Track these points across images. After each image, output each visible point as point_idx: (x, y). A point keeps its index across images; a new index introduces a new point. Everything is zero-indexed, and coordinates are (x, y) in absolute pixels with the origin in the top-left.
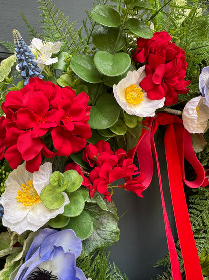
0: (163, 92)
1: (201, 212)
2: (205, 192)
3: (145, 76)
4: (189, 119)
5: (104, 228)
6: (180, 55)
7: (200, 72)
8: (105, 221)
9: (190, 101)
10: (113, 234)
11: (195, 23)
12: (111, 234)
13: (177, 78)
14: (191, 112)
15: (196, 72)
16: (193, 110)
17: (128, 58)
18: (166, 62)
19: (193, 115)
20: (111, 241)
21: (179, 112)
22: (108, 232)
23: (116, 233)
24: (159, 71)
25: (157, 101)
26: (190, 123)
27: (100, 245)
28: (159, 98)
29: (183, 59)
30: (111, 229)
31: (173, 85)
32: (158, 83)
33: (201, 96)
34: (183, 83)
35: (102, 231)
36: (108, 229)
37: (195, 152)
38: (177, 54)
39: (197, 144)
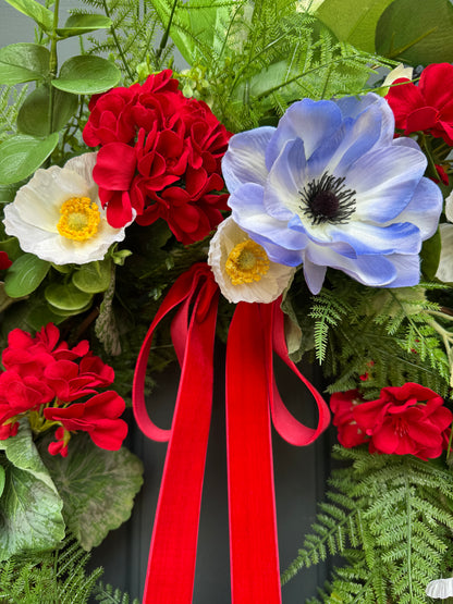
5: (36, 508)
8: (39, 494)
10: (52, 524)
12: (47, 523)
20: (50, 539)
23: (57, 523)
27: (30, 544)
30: (48, 513)
35: (32, 514)
36: (42, 511)
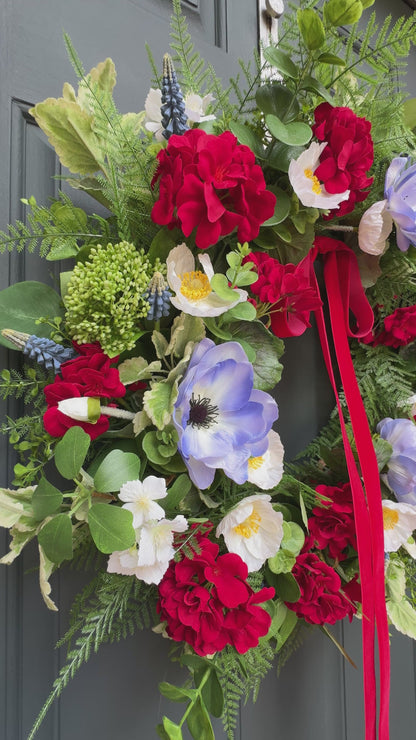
0: (347, 182)
2: (367, 351)
5: (264, 363)
8: (264, 355)
9: (373, 206)
10: (274, 371)
12: (272, 371)
14: (373, 217)
16: (377, 214)
17: (309, 130)
18: (355, 141)
19: (376, 222)
20: (270, 381)
21: (351, 228)
22: (269, 369)
23: (278, 369)
24: (345, 151)
28: (341, 191)
30: (273, 365)
32: (342, 169)
33: (385, 200)
35: (261, 367)
36: (268, 365)
37: (365, 288)
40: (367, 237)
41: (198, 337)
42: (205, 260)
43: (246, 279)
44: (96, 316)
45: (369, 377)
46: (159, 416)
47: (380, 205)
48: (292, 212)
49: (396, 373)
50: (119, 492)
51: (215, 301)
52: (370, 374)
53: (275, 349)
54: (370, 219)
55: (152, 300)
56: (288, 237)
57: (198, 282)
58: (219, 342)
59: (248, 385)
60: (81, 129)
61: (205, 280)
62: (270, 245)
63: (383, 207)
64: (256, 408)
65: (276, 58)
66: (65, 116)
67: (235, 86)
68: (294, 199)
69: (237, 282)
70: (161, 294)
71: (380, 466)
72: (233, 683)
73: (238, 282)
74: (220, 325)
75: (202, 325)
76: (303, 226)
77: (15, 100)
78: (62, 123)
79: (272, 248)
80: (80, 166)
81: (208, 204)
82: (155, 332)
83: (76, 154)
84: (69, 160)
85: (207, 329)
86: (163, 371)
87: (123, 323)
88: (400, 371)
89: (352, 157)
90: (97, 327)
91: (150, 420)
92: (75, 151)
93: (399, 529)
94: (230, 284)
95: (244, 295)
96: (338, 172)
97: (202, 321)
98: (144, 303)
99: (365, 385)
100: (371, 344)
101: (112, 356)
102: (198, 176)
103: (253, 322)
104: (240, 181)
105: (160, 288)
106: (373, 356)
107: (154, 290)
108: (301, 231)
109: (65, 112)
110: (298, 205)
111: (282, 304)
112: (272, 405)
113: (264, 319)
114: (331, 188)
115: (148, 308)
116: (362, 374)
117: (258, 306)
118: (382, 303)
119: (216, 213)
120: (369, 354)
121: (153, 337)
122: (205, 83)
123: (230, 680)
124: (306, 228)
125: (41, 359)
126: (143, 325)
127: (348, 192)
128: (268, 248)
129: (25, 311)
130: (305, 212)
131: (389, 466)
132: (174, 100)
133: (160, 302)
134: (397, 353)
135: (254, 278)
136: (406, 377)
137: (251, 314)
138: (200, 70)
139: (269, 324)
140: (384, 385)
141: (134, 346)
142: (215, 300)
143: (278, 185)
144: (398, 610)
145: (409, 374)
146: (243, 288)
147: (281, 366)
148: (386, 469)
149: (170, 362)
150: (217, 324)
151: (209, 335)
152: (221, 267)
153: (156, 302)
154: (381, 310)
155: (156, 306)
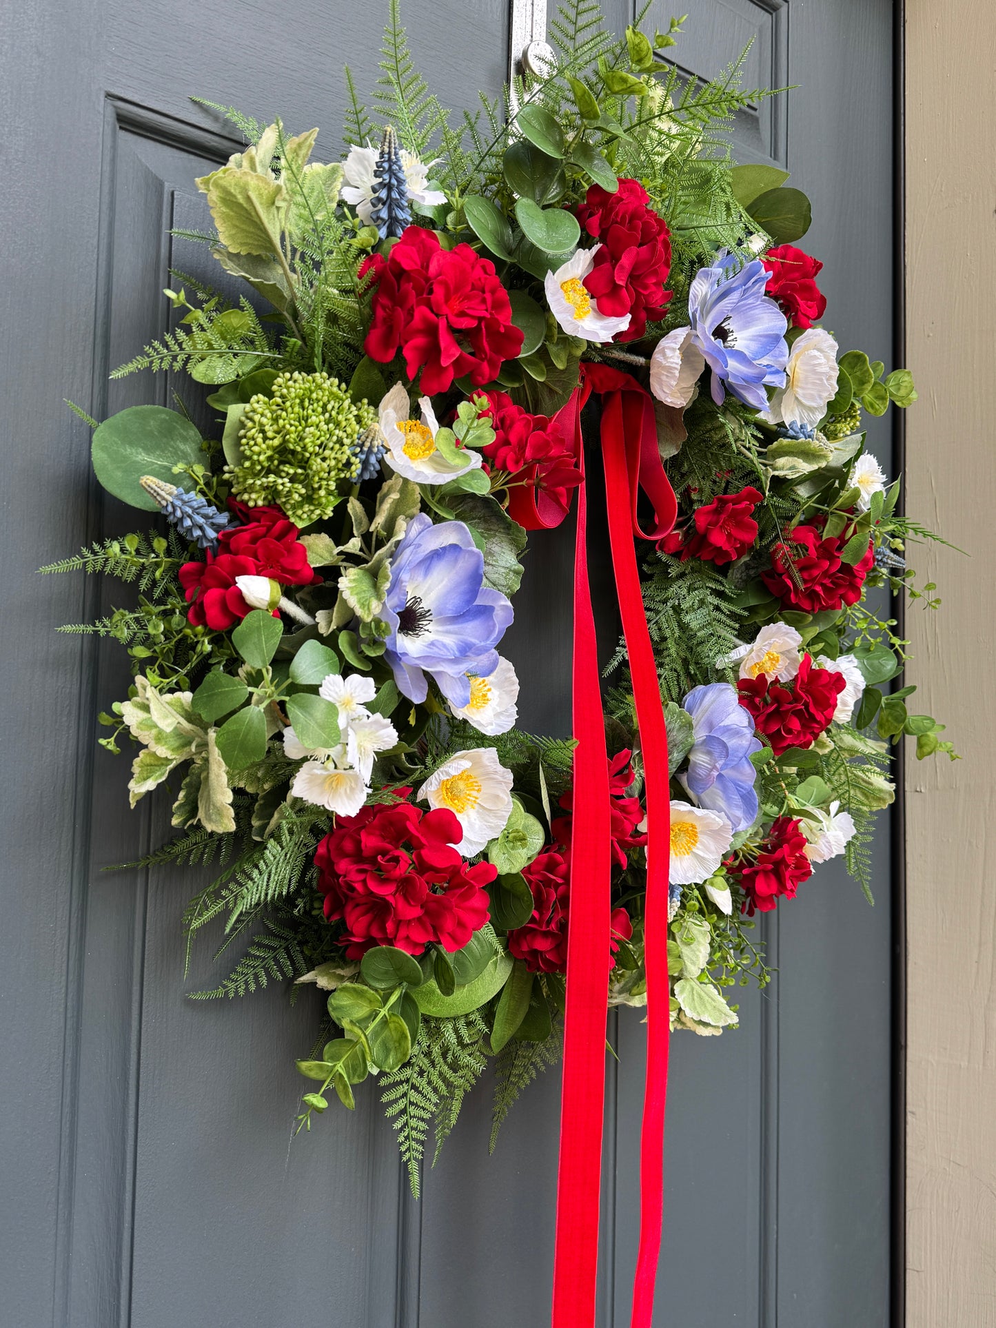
0: (629, 303)
1: (657, 612)
2: (669, 566)
3: (591, 271)
4: (664, 368)
5: (496, 560)
6: (662, 236)
7: (691, 277)
8: (496, 548)
9: (670, 334)
10: (511, 575)
11: (690, 173)
12: (507, 574)
13: (654, 281)
14: (669, 353)
15: (681, 278)
16: (674, 350)
17: (575, 224)
18: (641, 245)
19: (672, 360)
21: (642, 360)
22: (503, 570)
23: (516, 572)
24: (626, 261)
25: (614, 320)
26: (664, 378)
28: (620, 314)
29: (666, 245)
30: (509, 565)
31: (646, 293)
32: (621, 283)
33: (689, 327)
34: (661, 295)
35: (490, 567)
36: (502, 563)
37: (662, 458)
38: (659, 234)
39: (667, 440)
40: (660, 383)
41: (409, 512)
42: (426, 404)
43: (479, 438)
44: (287, 468)
45: (671, 612)
46: (365, 605)
47: (680, 334)
48: (548, 338)
49: (717, 608)
50: (321, 686)
51: (438, 462)
52: (673, 607)
53: (514, 542)
54: (664, 355)
55: (363, 457)
56: (541, 373)
57: (416, 436)
58: (437, 519)
59: (475, 579)
60: (261, 204)
61: (426, 434)
62: (514, 381)
63: (681, 339)
64: (485, 612)
65: (534, 122)
66: (244, 190)
67: (472, 128)
68: (551, 321)
69: (466, 441)
70: (375, 450)
71: (676, 757)
72: (420, 1092)
73: (469, 440)
74: (437, 497)
75: (417, 494)
76: (564, 357)
77: (109, 95)
78: (239, 197)
79: (516, 385)
80: (242, 244)
81: (442, 345)
82: (352, 499)
83: (243, 230)
84: (232, 237)
85: (422, 501)
86: (361, 553)
87: (324, 483)
88: (724, 605)
89: (635, 267)
90: (289, 485)
91: (352, 611)
92: (243, 226)
93: (696, 855)
94: (458, 442)
95: (476, 460)
96: (616, 287)
97: (418, 490)
98: (353, 459)
99: (663, 623)
100: (677, 555)
101: (300, 525)
102: (432, 311)
103: (484, 500)
104: (480, 319)
105: (376, 443)
106: (682, 576)
107: (368, 444)
108: (560, 366)
109: (246, 184)
110: (556, 331)
111: (527, 473)
112: (506, 607)
113: (500, 495)
114: (606, 309)
115: (357, 468)
116: (660, 607)
117: (491, 475)
118: (696, 485)
119: (451, 353)
120: (673, 572)
121: (350, 506)
122: (425, 117)
123: (414, 1087)
124: (568, 361)
125: (188, 523)
126: (344, 488)
127: (629, 317)
128: (510, 385)
129: (148, 451)
130: (568, 341)
131: (692, 758)
132: (394, 182)
133: (373, 460)
134: (725, 576)
135: (489, 437)
136: (733, 616)
137: (483, 486)
138: (420, 97)
139: (507, 504)
140: (694, 625)
141: (331, 514)
142: (438, 464)
143: (530, 294)
144: (693, 989)
145: (739, 611)
146: (477, 450)
147: (521, 568)
148: (685, 765)
149: (372, 542)
150: (433, 496)
151: (425, 508)
152: (446, 417)
153: (367, 459)
154: (694, 496)
155: (365, 464)
